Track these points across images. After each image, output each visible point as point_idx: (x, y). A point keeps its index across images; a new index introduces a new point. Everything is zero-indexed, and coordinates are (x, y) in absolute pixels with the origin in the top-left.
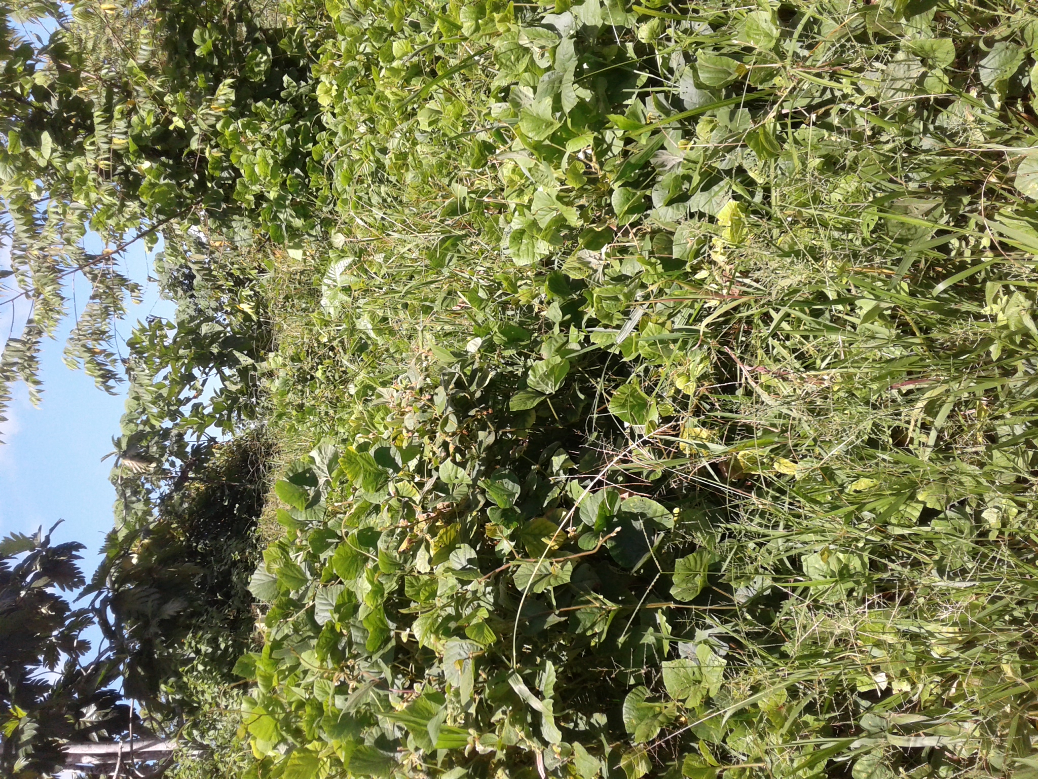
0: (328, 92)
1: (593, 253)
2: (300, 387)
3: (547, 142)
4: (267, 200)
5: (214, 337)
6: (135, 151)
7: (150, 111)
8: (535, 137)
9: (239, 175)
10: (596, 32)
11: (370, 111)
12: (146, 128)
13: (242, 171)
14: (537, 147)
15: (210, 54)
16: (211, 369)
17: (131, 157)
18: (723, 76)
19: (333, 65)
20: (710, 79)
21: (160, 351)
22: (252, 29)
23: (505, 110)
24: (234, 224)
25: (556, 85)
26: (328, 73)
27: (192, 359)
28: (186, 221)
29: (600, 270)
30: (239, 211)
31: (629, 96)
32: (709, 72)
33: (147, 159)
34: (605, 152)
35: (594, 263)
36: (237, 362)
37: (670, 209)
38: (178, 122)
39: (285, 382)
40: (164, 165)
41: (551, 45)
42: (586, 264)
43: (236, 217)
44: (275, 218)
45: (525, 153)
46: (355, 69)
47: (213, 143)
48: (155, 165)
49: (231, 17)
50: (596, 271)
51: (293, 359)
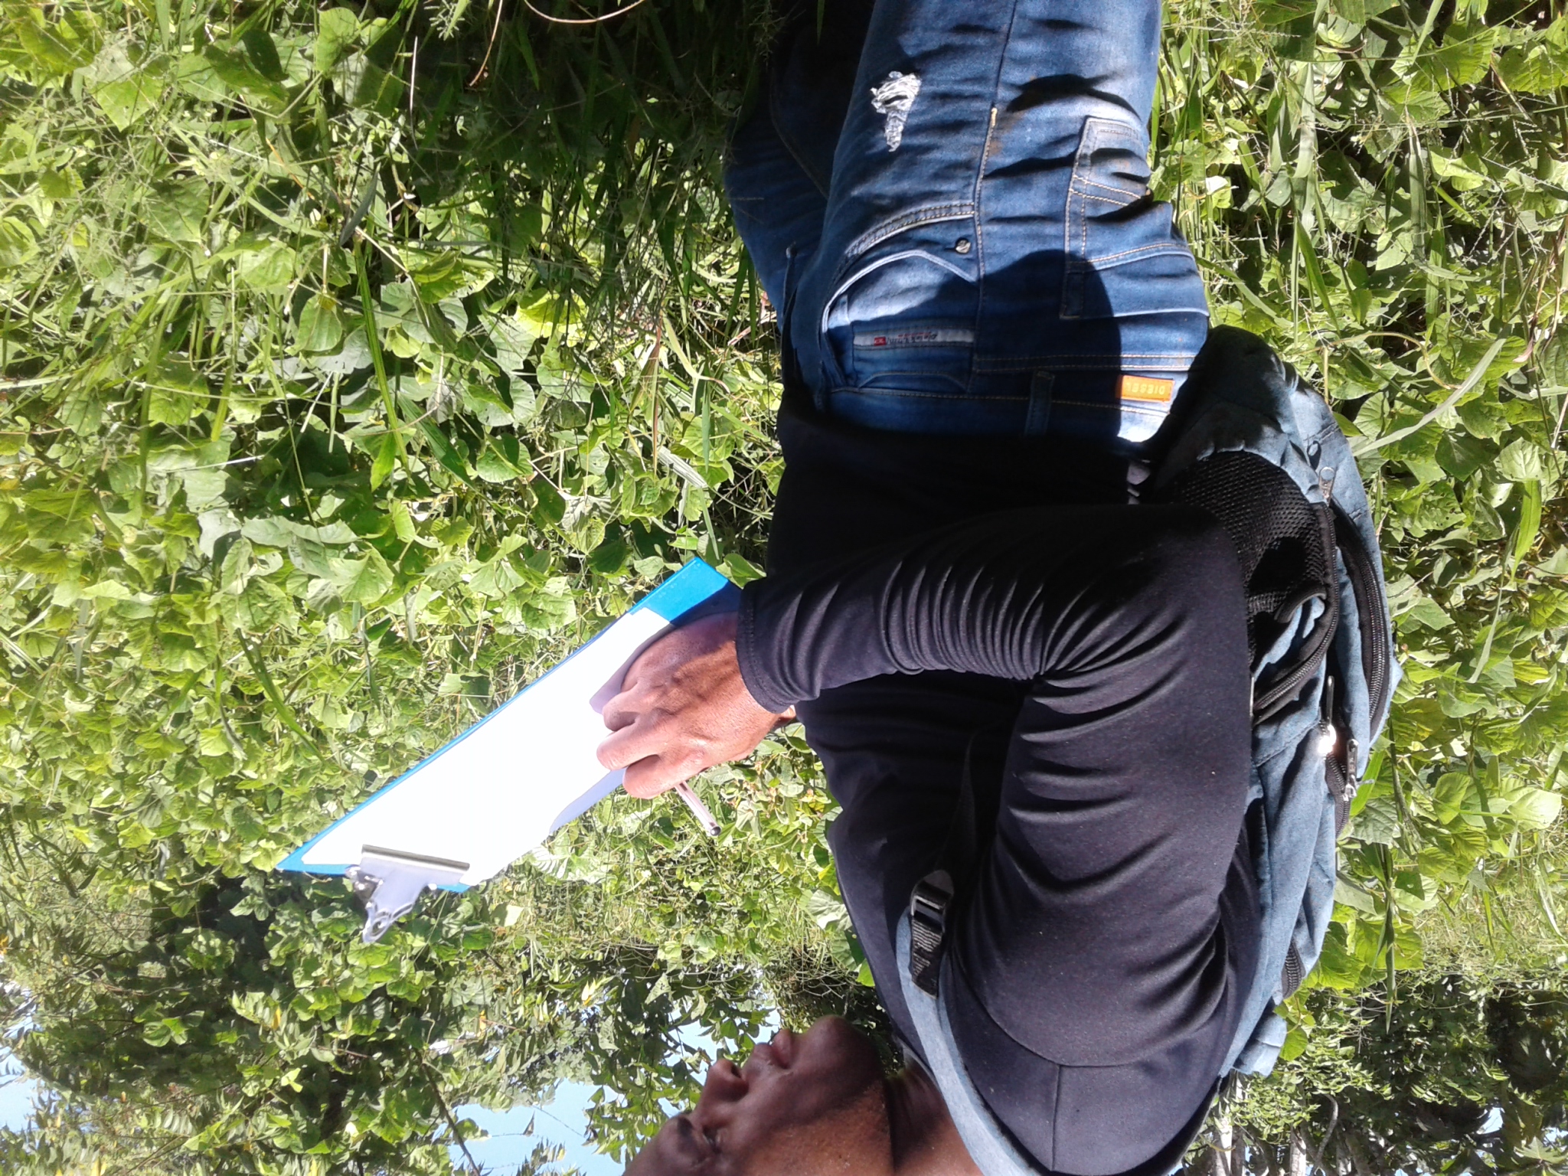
0: (268, 854)
1: (569, 509)
2: (714, 916)
3: (397, 565)
4: (427, 950)
5: (622, 1032)
6: (329, 1145)
7: (270, 1120)
8: (388, 583)
9: (382, 991)
10: (236, 481)
11: (307, 797)
12: (295, 1125)
13: (376, 986)
14: (403, 580)
15: (184, 1022)
16: (669, 1038)
17: (337, 1152)
18: (327, 317)
19: (226, 844)
20: (330, 335)
21: (635, 1114)
22: (151, 954)
23: (341, 619)
24: (457, 1003)
25: (310, 547)
26: (239, 852)
27: (652, 1065)
28: (445, 1075)
29: (594, 500)
30: (436, 994)
31: (339, 443)
32: (319, 335)
33: (342, 1128)
34: (420, 483)
35: (584, 508)
36: (662, 1000)
37: (516, 403)
38: (290, 1078)
39: (704, 937)
40: (354, 1103)
41: (249, 548)
42: (583, 519)
43: (446, 997)
44: (454, 941)
45: (410, 599)
46: (237, 811)
47: (326, 1027)
48: (354, 1117)
49: (127, 984)
50: (595, 506)
51: (670, 924)
